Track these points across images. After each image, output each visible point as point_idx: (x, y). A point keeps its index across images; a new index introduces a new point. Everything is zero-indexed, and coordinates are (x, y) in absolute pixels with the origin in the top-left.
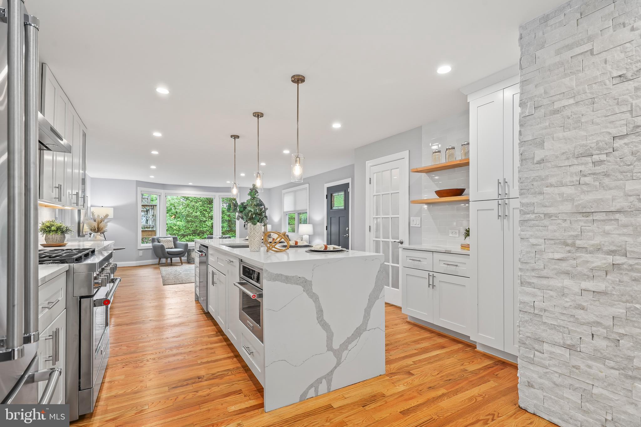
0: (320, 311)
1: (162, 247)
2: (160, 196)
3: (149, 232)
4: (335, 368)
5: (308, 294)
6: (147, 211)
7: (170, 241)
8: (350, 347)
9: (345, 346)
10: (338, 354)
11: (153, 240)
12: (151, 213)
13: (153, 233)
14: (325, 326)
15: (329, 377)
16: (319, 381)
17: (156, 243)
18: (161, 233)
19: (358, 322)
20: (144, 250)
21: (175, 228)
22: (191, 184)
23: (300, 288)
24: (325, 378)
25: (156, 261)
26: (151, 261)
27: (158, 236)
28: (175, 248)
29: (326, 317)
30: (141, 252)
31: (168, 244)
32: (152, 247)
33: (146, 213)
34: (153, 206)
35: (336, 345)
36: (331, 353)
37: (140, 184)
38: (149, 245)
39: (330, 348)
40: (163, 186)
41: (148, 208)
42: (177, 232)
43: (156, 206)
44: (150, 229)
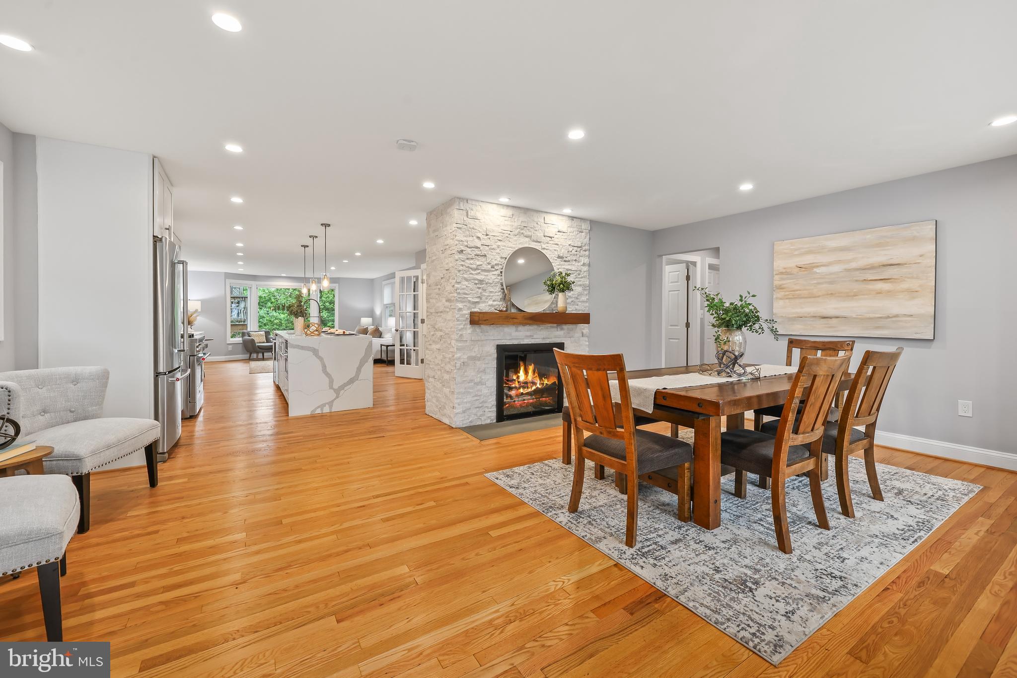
0: (324, 367)
1: (253, 340)
2: (250, 288)
3: (239, 326)
4: (335, 399)
5: (316, 356)
6: (238, 303)
7: (262, 335)
8: (346, 388)
9: (342, 387)
10: (337, 392)
11: (243, 335)
12: (242, 305)
13: (244, 327)
14: (328, 375)
15: (331, 404)
16: (324, 405)
17: (247, 337)
18: (252, 326)
19: (353, 375)
20: (233, 345)
21: (275, 322)
22: (284, 275)
23: (311, 353)
24: (328, 404)
25: (247, 356)
26: (241, 356)
27: (249, 330)
28: (267, 342)
29: (328, 370)
30: (230, 347)
31: (259, 338)
32: (242, 342)
33: (238, 305)
34: (245, 298)
35: (336, 386)
36: (332, 391)
37: (228, 276)
38: (238, 340)
39: (331, 387)
40: (254, 278)
41: (239, 299)
42: (278, 327)
43: (247, 297)
44: (242, 323)
